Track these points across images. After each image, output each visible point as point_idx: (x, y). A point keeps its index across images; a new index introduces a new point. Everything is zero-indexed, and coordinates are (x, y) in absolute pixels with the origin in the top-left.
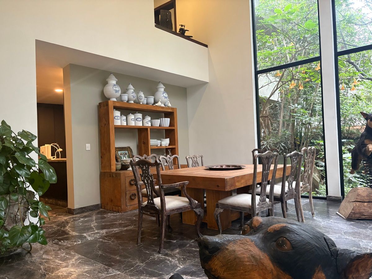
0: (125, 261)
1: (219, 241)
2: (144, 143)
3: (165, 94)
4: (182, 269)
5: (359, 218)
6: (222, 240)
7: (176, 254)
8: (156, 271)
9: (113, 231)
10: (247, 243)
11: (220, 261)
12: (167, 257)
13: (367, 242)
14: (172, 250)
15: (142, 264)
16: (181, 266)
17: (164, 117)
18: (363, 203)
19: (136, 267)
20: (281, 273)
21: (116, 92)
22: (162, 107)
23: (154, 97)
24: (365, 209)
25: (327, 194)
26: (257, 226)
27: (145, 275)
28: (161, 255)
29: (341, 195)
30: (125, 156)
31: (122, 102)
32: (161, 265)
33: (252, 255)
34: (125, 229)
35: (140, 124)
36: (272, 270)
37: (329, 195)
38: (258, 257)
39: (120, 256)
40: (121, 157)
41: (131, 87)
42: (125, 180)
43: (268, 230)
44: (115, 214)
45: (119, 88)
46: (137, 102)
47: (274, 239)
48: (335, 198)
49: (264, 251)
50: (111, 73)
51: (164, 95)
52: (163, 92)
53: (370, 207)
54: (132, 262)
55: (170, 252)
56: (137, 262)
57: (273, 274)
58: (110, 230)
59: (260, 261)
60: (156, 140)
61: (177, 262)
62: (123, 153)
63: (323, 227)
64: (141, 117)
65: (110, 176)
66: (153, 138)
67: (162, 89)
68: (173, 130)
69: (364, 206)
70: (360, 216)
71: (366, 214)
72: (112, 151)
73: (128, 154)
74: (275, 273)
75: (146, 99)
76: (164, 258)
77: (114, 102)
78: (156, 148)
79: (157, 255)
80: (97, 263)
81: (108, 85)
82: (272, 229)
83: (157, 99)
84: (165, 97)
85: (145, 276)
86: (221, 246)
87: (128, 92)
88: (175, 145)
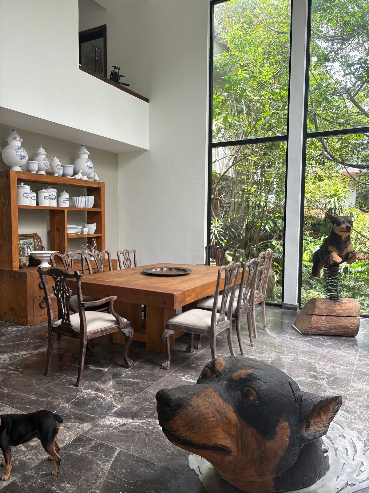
0: (43, 402)
1: (182, 397)
2: (58, 230)
3: (90, 162)
4: (119, 409)
5: (316, 334)
6: (184, 395)
7: (110, 388)
8: (87, 414)
9: (19, 356)
10: (211, 394)
11: (183, 420)
12: (99, 394)
13: (323, 364)
14: (104, 382)
15: (67, 405)
16: (118, 406)
17: (86, 194)
18: (321, 317)
19: (59, 410)
20: (246, 425)
21: (22, 158)
22: (85, 181)
23: (73, 166)
24: (323, 323)
25: (283, 301)
26: (220, 371)
27: (73, 420)
28: (91, 391)
29: (298, 302)
30: (29, 247)
31: (28, 173)
32: (92, 405)
33: (216, 409)
34: (37, 352)
35: (53, 204)
36: (236, 423)
37: (285, 302)
38: (223, 411)
39: (36, 394)
40: (24, 248)
41: (42, 150)
42: (32, 283)
43: (233, 377)
44: (19, 329)
45: (26, 153)
46: (50, 173)
47: (239, 388)
48: (291, 306)
49: (228, 403)
50: (13, 130)
51: (89, 164)
52: (86, 160)
53: (327, 321)
54: (53, 402)
55: (101, 386)
56: (60, 403)
57: (237, 428)
58: (14, 354)
59: (224, 415)
60: (75, 226)
61: (113, 400)
62: (27, 243)
63: (278, 345)
64: (55, 193)
65: (11, 276)
66: (71, 223)
67: (85, 155)
68: (99, 213)
69: (322, 320)
70: (316, 331)
71: (323, 329)
72: (15, 241)
73: (33, 244)
74: (239, 426)
75: (63, 168)
76: (95, 394)
77: (18, 172)
78: (75, 237)
79: (86, 391)
80: (4, 406)
81: (8, 147)
82: (237, 376)
83: (77, 169)
84: (90, 167)
85: (73, 422)
86: (184, 402)
87: (37, 158)
88: (101, 233)
